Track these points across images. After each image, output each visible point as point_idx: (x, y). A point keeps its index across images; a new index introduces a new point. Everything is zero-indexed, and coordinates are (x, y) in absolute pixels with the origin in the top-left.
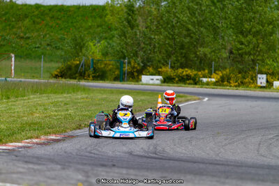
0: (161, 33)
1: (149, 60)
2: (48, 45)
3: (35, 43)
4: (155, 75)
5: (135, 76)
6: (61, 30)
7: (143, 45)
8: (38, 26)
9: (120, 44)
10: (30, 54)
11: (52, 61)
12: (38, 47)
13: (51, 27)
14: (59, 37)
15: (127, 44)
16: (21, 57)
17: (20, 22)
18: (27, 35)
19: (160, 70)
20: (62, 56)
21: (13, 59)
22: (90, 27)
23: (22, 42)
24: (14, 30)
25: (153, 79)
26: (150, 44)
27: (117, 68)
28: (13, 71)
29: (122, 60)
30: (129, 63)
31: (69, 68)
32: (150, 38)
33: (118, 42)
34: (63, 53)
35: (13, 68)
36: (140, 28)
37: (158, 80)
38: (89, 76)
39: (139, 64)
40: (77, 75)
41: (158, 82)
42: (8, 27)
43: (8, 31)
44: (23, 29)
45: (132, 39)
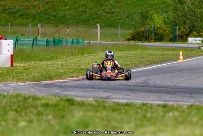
0: (201, 7)
1: (193, 27)
2: (127, 17)
3: (118, 16)
4: (197, 37)
5: (184, 38)
6: (136, 6)
7: (189, 17)
8: (120, 4)
9: (173, 15)
10: (114, 24)
11: (129, 29)
12: (120, 19)
13: (129, 5)
14: (134, 11)
15: (178, 16)
16: (108, 27)
17: (107, 2)
18: (112, 11)
19: (201, 33)
20: (133, 25)
21: (99, 28)
22: (156, 4)
23: (109, 16)
24: (103, 7)
25: (196, 40)
26: (194, 15)
27: (172, 33)
28: (99, 37)
29: (175, 27)
30: (180, 29)
31: (138, 33)
32: (194, 11)
33: (172, 14)
34: (134, 23)
35: (99, 34)
36: (187, 4)
37: (199, 40)
38: (151, 39)
39: (186, 30)
40: (143, 38)
41: (200, 42)
42: (98, 5)
43: (98, 8)
44: (109, 6)
45: (182, 12)
